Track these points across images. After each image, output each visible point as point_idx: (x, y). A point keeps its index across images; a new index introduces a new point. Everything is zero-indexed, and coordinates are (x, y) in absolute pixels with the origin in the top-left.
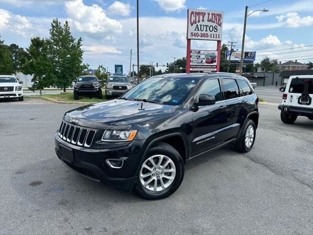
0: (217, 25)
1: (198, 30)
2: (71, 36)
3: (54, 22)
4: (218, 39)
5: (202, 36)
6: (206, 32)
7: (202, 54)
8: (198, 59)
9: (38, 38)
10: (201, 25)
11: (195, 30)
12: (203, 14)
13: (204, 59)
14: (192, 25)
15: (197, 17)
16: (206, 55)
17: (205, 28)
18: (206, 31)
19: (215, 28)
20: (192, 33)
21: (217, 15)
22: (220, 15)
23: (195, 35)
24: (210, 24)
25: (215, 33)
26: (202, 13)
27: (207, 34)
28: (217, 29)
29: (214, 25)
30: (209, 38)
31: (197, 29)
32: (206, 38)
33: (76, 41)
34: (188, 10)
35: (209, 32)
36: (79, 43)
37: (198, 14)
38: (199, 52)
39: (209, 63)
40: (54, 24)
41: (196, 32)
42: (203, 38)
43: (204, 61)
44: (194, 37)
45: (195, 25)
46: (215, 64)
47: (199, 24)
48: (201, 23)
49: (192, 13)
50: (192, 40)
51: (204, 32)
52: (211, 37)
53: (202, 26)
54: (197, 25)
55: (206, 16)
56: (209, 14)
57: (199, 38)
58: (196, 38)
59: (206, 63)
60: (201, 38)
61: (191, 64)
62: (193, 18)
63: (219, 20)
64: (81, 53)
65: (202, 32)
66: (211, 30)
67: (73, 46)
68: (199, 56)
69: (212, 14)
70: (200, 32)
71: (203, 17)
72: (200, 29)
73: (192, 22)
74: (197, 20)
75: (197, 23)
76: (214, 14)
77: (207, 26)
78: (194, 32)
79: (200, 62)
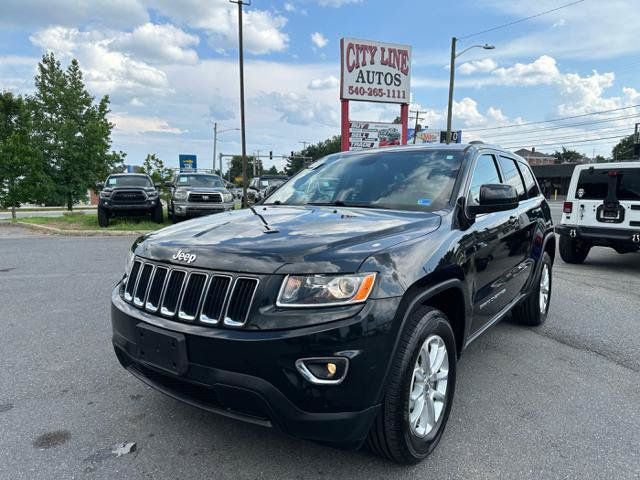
0: (400, 73)
1: (363, 82)
2: (85, 92)
3: (45, 61)
4: (403, 101)
5: (370, 94)
6: (378, 87)
7: (372, 130)
8: (364, 139)
9: (9, 95)
10: (368, 72)
11: (357, 81)
12: (372, 50)
13: (376, 140)
14: (350, 71)
15: (361, 56)
16: (380, 133)
17: (376, 77)
18: (379, 83)
19: (396, 79)
20: (351, 88)
21: (400, 52)
22: (405, 53)
23: (357, 91)
24: (386, 69)
25: (396, 88)
26: (371, 48)
27: (380, 90)
28: (399, 81)
29: (394, 71)
30: (384, 98)
31: (360, 80)
32: (378, 98)
33: (96, 103)
34: (342, 41)
35: (383, 86)
36: (102, 107)
37: (363, 48)
38: (366, 127)
40: (46, 66)
41: (360, 85)
42: (373, 98)
43: (377, 144)
44: (354, 96)
45: (356, 72)
47: (364, 69)
48: (369, 67)
49: (351, 46)
50: (350, 102)
51: (375, 86)
52: (389, 97)
53: (371, 74)
54: (361, 71)
55: (378, 54)
56: (383, 50)
57: (366, 97)
58: (359, 97)
60: (370, 98)
62: (353, 58)
63: (404, 62)
64: (106, 129)
65: (371, 86)
66: (389, 82)
67: (90, 115)
68: (367, 135)
69: (390, 51)
70: (366, 86)
71: (373, 55)
72: (366, 80)
73: (351, 65)
74: (361, 61)
75: (361, 68)
76: (395, 50)
77: (380, 73)
78: (355, 85)
79: (369, 145)
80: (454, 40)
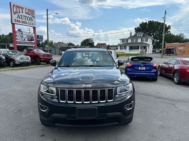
0: (32, 17)
1: (20, 18)
4: (34, 26)
5: (22, 23)
6: (25, 21)
8: (21, 37)
10: (21, 15)
11: (17, 18)
13: (26, 38)
14: (15, 14)
15: (18, 9)
16: (27, 36)
17: (24, 17)
18: (25, 19)
20: (15, 20)
21: (32, 10)
22: (33, 11)
23: (17, 21)
24: (27, 15)
25: (31, 22)
26: (21, 8)
27: (26, 22)
28: (32, 20)
29: (30, 16)
30: (28, 25)
32: (25, 24)
34: (10, 3)
35: (27, 21)
37: (19, 7)
38: (22, 33)
39: (30, 41)
41: (18, 19)
42: (23, 24)
43: (26, 39)
44: (17, 23)
45: (17, 15)
46: (34, 42)
47: (20, 14)
49: (14, 6)
50: (15, 24)
51: (24, 20)
52: (29, 24)
53: (22, 16)
54: (18, 15)
55: (24, 10)
56: (26, 9)
58: (19, 23)
59: (28, 40)
61: (17, 41)
62: (15, 10)
63: (33, 14)
66: (29, 19)
68: (23, 36)
69: (28, 10)
70: (21, 20)
71: (22, 10)
72: (21, 18)
73: (15, 12)
74: (18, 11)
75: (18, 13)
76: (30, 10)
77: (25, 16)
78: (17, 19)
79: (23, 40)
80: (47, 10)
